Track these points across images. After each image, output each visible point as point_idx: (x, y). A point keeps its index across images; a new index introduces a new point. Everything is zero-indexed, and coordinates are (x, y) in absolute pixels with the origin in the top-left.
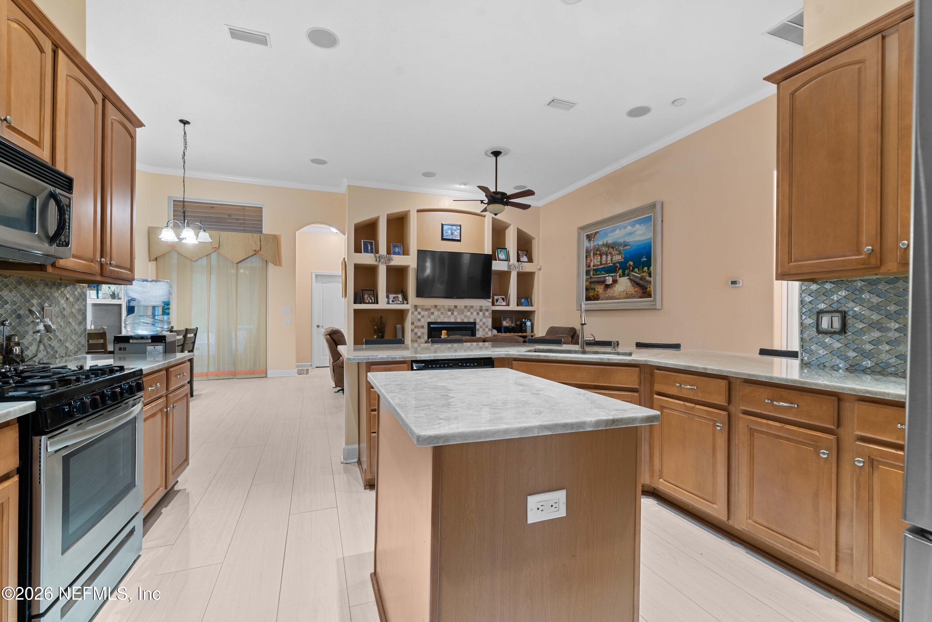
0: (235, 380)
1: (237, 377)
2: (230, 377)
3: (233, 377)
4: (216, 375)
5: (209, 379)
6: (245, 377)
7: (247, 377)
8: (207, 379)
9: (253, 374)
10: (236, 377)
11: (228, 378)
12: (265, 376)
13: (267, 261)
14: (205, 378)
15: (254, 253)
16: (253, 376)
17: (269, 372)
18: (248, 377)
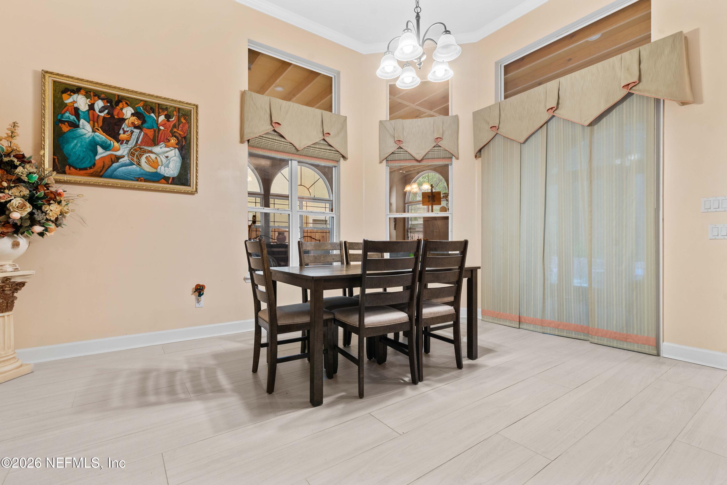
0: (587, 344)
1: (593, 340)
2: (579, 337)
3: (586, 338)
4: (557, 327)
5: (546, 331)
6: (609, 344)
7: (611, 344)
8: (541, 331)
9: (626, 341)
10: (590, 339)
11: (576, 337)
12: (655, 352)
13: (657, 101)
14: (539, 329)
15: (625, 92)
16: (625, 347)
17: (665, 346)
18: (615, 345)
